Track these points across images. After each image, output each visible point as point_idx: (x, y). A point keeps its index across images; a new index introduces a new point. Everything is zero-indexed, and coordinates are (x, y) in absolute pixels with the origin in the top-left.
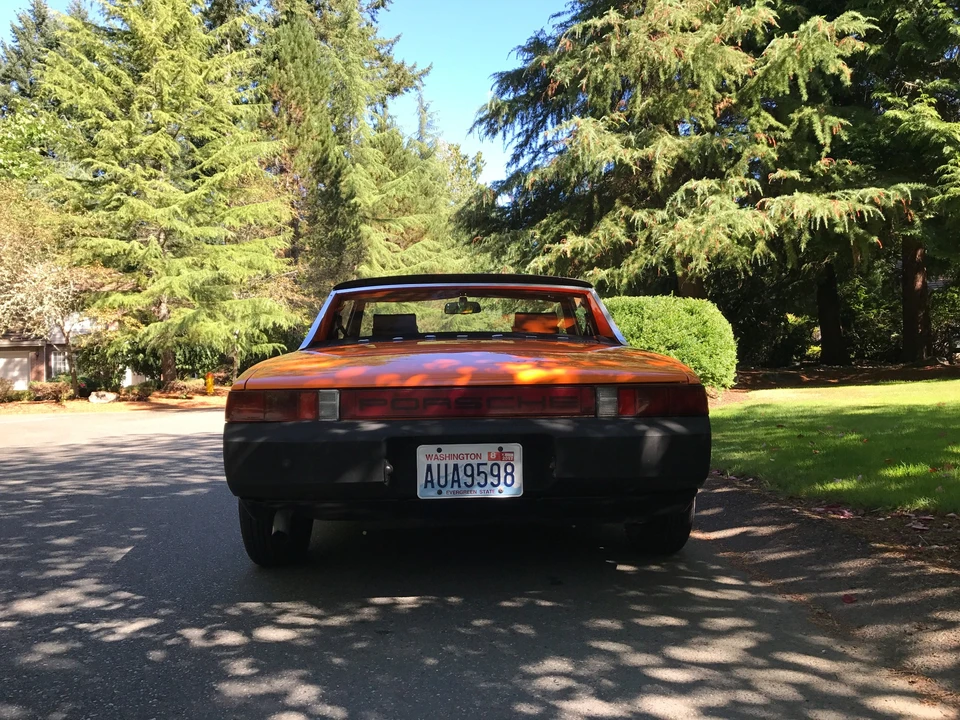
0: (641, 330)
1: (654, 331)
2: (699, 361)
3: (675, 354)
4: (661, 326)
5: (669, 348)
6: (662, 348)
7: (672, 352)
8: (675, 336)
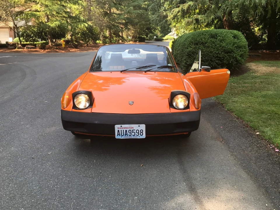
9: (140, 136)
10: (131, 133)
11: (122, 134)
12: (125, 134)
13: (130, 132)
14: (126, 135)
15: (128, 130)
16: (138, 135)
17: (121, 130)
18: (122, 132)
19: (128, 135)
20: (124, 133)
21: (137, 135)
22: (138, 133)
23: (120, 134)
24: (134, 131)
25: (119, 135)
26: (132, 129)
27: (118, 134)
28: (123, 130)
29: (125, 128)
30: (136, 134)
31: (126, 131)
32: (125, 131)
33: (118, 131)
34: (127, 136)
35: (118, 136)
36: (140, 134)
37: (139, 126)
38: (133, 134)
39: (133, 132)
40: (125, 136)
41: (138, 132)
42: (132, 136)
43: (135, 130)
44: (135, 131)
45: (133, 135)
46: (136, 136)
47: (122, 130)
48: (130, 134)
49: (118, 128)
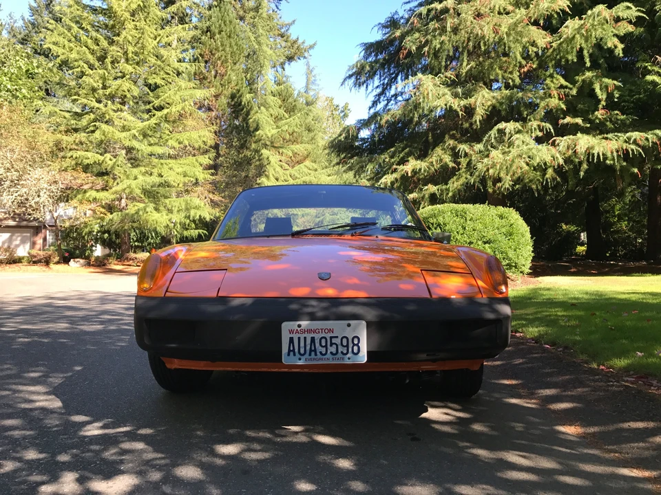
0: (465, 229)
1: (474, 230)
2: (506, 253)
3: (489, 247)
4: (480, 226)
5: (485, 243)
6: (480, 243)
7: (487, 245)
8: (490, 235)
9: (350, 355)
10: (326, 346)
11: (302, 351)
12: (311, 351)
13: (324, 344)
14: (313, 353)
15: (317, 337)
16: (345, 352)
17: (299, 338)
18: (302, 344)
19: (318, 353)
20: (308, 348)
21: (342, 352)
22: (347, 346)
23: (296, 350)
24: (334, 341)
25: (292, 353)
26: (328, 336)
27: (289, 351)
28: (305, 338)
29: (309, 331)
30: (340, 351)
31: (313, 339)
32: (308, 341)
33: (291, 340)
34: (316, 355)
35: (289, 355)
36: (350, 350)
37: (349, 325)
38: (333, 349)
39: (332, 344)
40: (310, 355)
41: (345, 343)
42: (329, 356)
43: (337, 337)
44: (337, 341)
45: (331, 353)
46: (340, 355)
47: (302, 336)
48: (325, 349)
49: (291, 332)
